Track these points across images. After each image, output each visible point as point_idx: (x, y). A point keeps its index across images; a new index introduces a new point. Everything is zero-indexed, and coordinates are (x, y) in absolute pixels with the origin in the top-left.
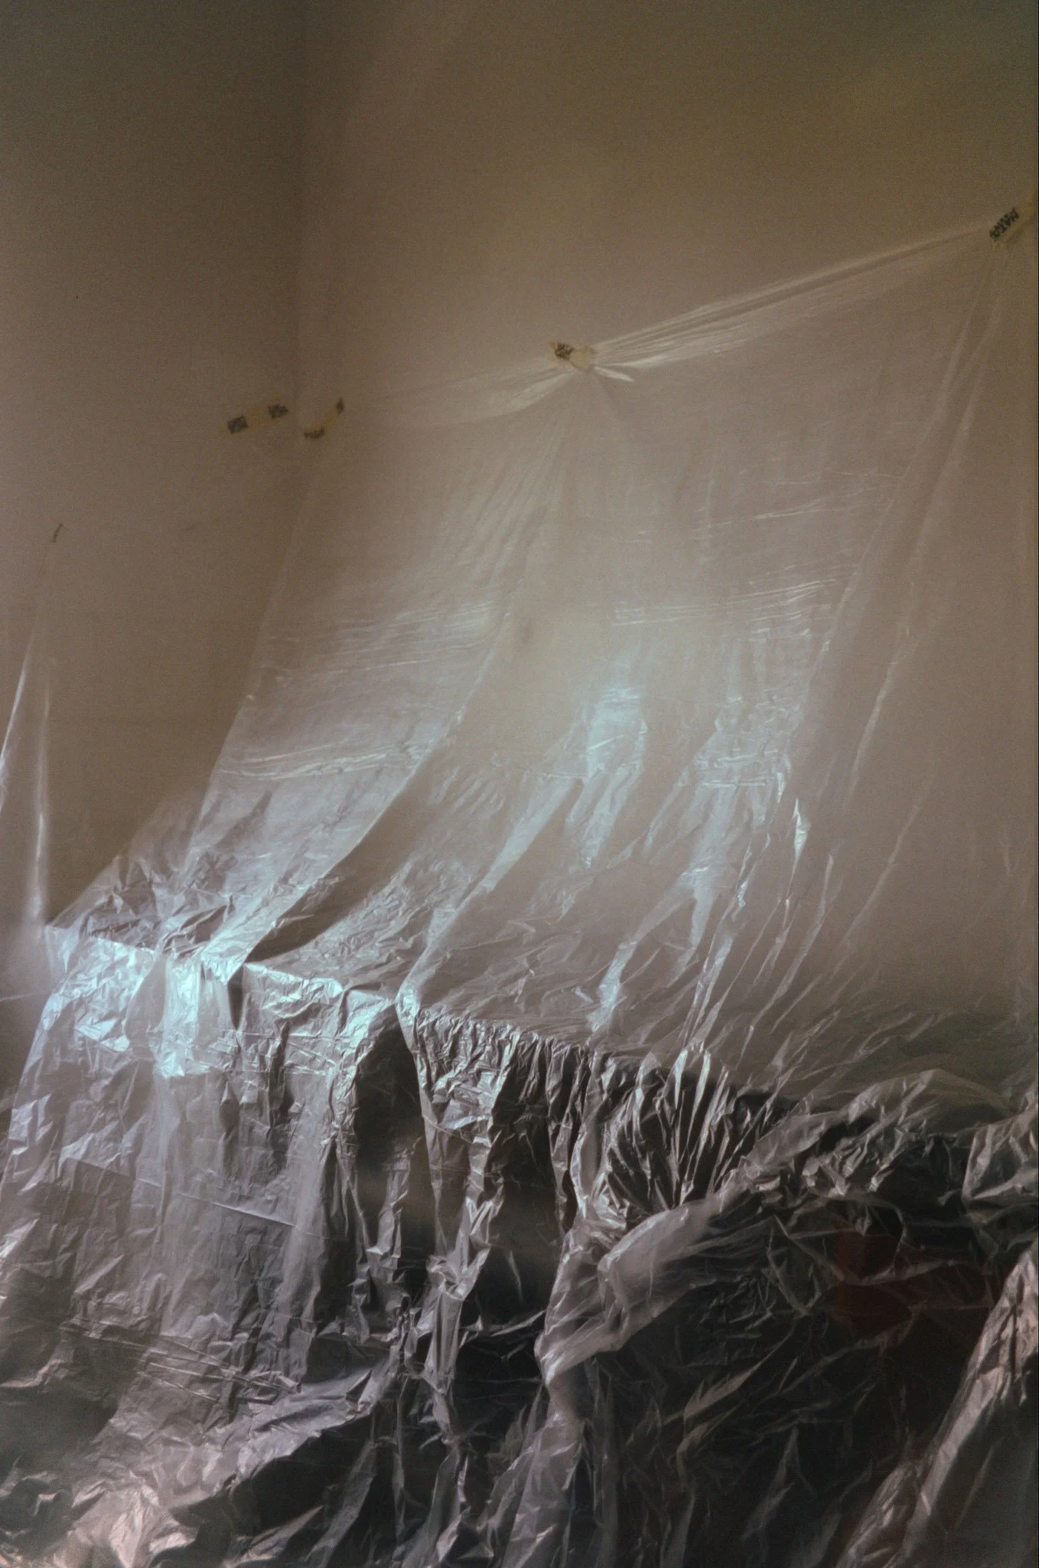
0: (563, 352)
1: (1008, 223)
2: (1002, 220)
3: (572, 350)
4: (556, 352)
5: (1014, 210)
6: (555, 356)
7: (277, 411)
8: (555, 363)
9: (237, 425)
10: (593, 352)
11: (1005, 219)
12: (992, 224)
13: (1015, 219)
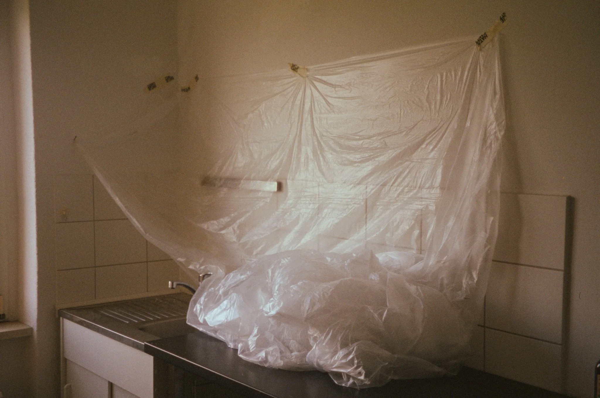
0: (294, 68)
1: (483, 39)
2: (480, 37)
3: (298, 68)
4: (291, 68)
5: (485, 33)
6: (291, 69)
7: (169, 79)
8: (291, 72)
9: (152, 86)
10: (307, 70)
11: (482, 37)
12: (476, 38)
13: (486, 37)
